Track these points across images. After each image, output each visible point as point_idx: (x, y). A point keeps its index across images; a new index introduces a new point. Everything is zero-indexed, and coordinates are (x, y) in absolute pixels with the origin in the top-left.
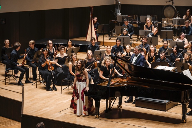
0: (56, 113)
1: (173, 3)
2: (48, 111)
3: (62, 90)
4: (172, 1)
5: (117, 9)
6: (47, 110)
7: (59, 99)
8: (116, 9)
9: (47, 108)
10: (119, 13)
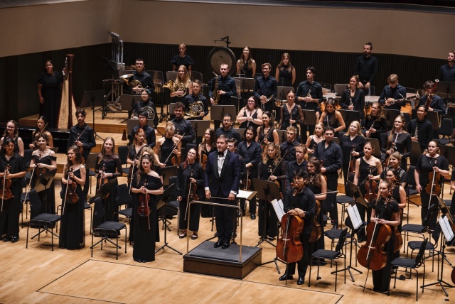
0: (32, 293)
1: (228, 43)
2: (15, 288)
3: (29, 239)
4: (226, 40)
5: (116, 53)
6: (12, 287)
7: (28, 261)
8: (113, 53)
9: (10, 284)
10: (120, 61)
